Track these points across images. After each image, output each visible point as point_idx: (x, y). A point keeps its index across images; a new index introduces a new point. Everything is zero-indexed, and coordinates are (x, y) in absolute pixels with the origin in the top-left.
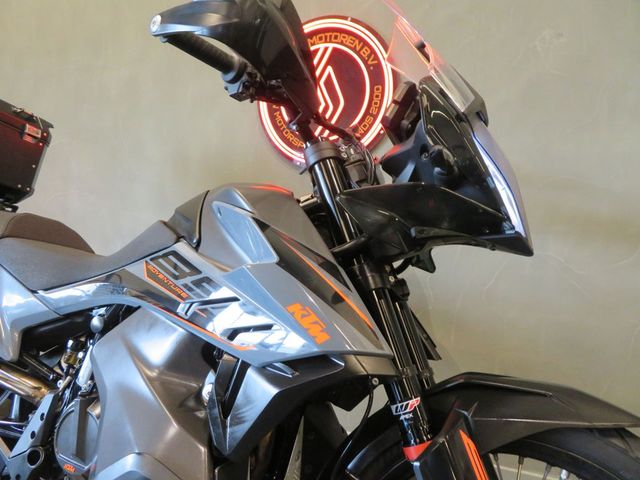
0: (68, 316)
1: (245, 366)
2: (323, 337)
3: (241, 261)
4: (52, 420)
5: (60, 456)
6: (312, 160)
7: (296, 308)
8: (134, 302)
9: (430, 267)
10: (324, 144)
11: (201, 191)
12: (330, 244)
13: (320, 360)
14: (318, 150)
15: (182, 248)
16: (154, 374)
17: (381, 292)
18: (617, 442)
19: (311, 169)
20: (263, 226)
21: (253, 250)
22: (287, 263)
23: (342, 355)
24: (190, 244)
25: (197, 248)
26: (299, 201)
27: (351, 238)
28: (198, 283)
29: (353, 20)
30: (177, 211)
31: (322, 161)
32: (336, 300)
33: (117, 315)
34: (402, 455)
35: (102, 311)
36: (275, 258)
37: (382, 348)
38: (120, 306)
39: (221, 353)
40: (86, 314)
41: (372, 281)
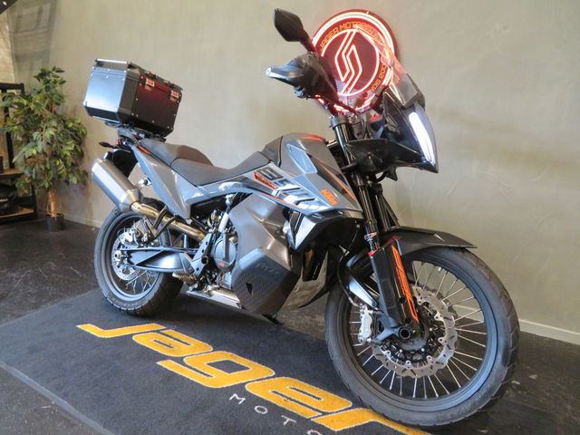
0: (213, 198)
1: (303, 215)
2: (335, 203)
3: (300, 172)
4: (211, 245)
5: (217, 260)
6: (335, 125)
7: (324, 191)
8: (248, 191)
9: (394, 177)
10: (340, 116)
11: (279, 136)
12: (340, 165)
13: (333, 212)
14: (338, 120)
15: (272, 165)
16: (262, 221)
17: (363, 187)
18: (460, 254)
19: (334, 129)
20: (310, 156)
21: (306, 167)
22: (321, 173)
23: (341, 210)
24: (276, 164)
25: (279, 166)
26: (328, 143)
27: (351, 162)
28: (281, 182)
29: (370, 13)
30: (266, 147)
31: (339, 125)
32: (344, 192)
33: (239, 198)
34: (367, 255)
35: (231, 196)
36: (316, 171)
37: (357, 207)
38: (240, 194)
39: (292, 211)
40: (222, 198)
41: (359, 182)
